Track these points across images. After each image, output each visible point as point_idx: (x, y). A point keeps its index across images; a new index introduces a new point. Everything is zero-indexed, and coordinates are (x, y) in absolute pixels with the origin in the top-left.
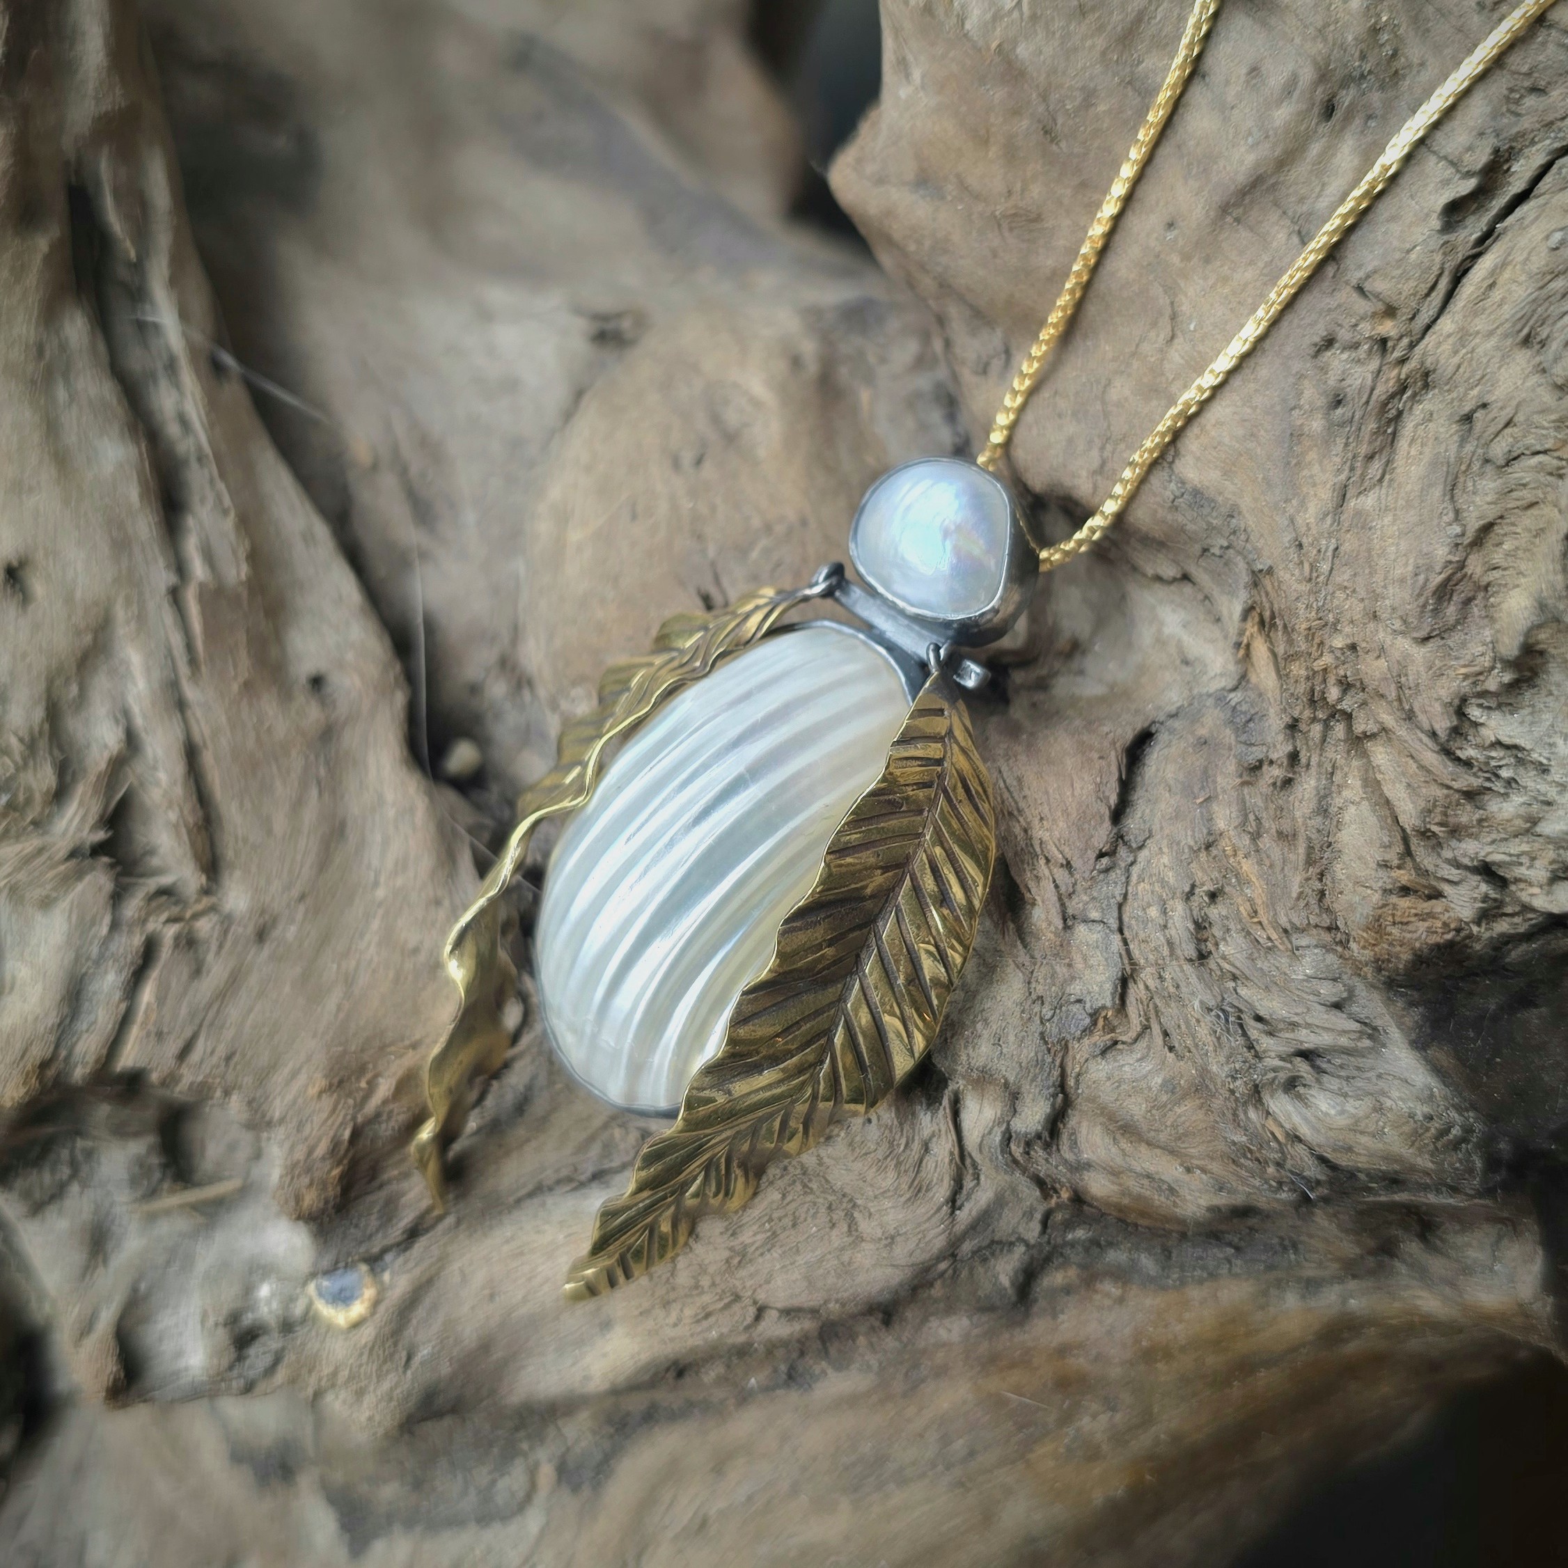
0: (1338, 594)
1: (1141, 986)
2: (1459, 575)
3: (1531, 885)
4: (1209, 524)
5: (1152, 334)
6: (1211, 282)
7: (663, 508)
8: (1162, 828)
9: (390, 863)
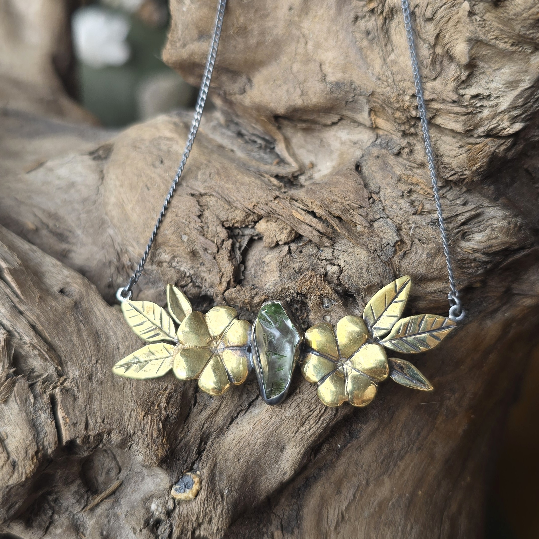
0: (400, 84)
1: (404, 230)
2: (435, 56)
3: (505, 129)
4: (345, 91)
5: (299, 45)
6: (311, 20)
7: (158, 180)
8: (382, 183)
9: (120, 339)
